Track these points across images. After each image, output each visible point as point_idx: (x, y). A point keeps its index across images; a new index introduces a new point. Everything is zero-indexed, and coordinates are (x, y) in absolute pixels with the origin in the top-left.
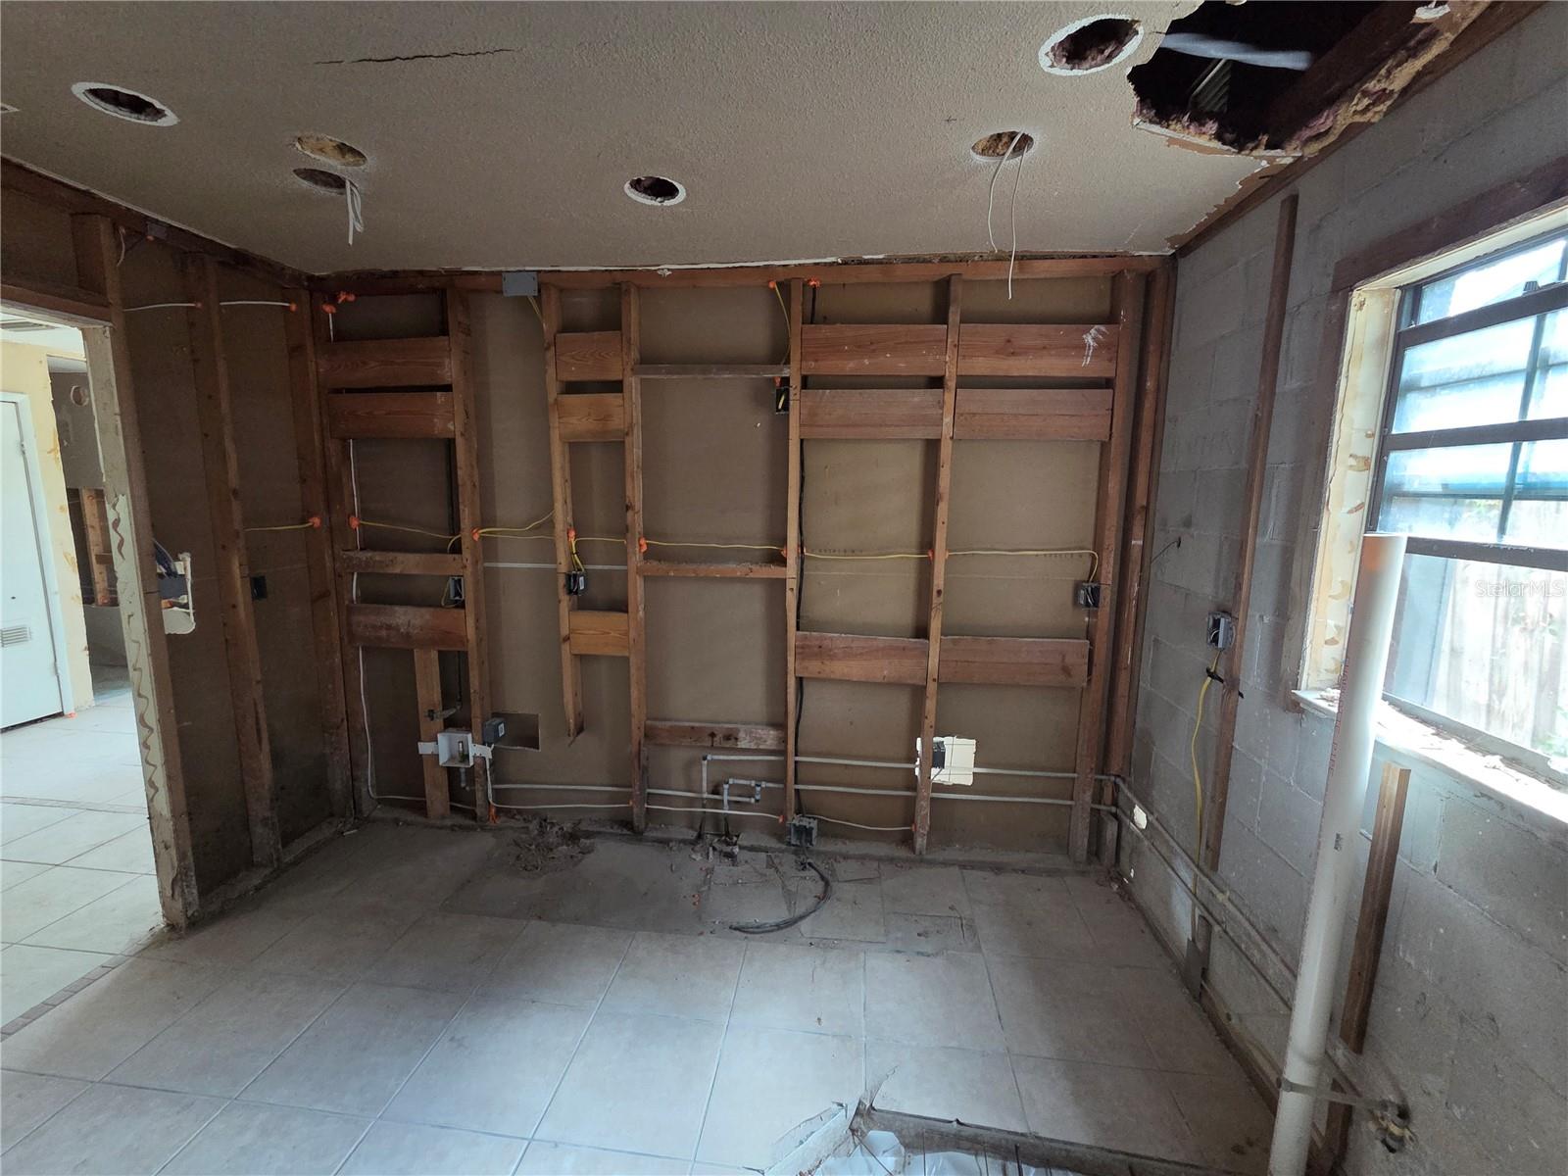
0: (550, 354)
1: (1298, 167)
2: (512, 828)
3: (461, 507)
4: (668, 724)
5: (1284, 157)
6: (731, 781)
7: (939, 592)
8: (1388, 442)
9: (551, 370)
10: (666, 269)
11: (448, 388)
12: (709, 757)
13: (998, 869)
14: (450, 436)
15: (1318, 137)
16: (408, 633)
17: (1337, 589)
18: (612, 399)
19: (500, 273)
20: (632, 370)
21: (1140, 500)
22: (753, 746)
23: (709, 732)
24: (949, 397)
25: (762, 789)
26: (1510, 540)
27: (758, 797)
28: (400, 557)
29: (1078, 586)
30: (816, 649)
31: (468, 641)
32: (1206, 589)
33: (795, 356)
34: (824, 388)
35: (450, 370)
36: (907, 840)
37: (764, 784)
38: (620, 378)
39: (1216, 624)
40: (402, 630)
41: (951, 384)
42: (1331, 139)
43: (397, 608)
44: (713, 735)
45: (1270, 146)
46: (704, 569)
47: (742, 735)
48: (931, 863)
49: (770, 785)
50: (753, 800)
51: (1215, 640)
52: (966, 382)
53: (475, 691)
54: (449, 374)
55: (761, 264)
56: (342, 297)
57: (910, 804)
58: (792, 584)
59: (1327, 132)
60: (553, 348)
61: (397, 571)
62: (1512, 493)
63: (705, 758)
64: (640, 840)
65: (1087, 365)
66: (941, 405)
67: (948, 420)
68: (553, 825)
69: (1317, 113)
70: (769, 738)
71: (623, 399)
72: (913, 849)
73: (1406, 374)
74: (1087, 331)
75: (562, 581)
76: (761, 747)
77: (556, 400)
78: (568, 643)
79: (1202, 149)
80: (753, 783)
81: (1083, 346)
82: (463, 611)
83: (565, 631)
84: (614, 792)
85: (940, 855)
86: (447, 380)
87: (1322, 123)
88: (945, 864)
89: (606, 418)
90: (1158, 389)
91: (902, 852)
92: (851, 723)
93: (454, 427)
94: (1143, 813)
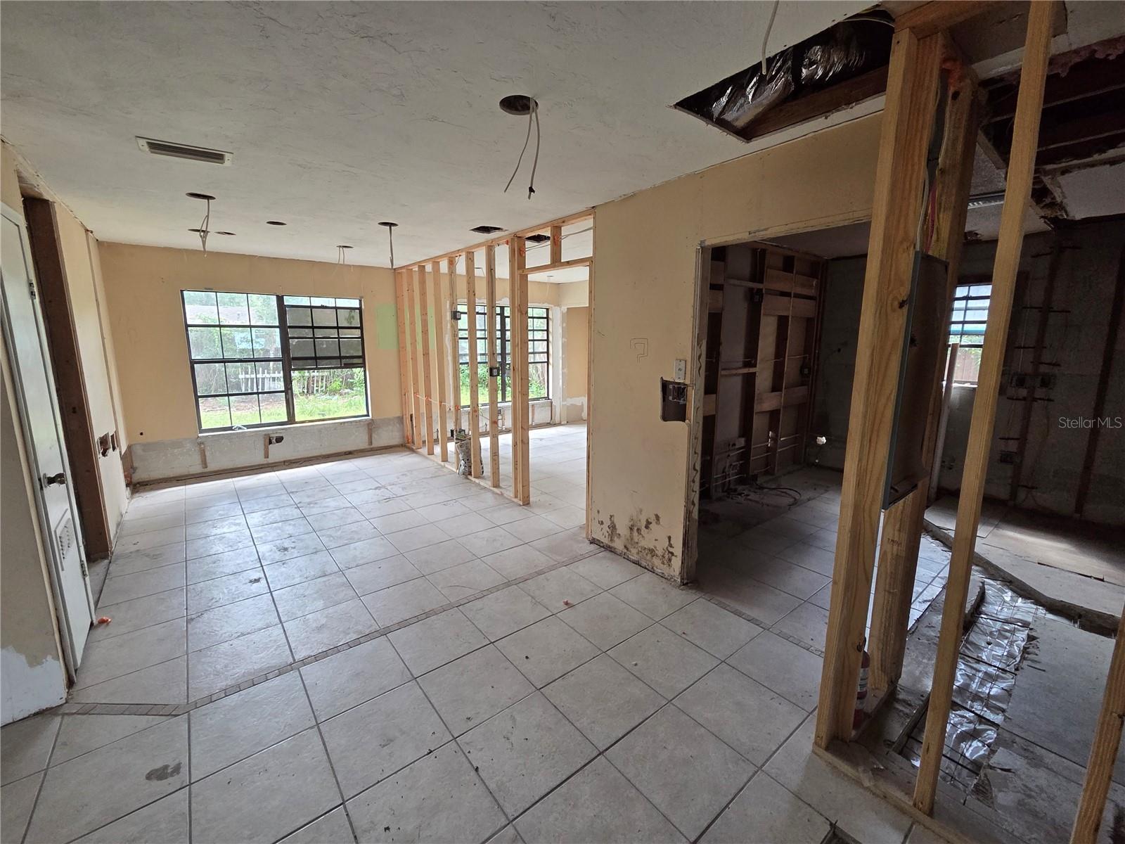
7: (785, 373)
12: (731, 455)
20: (727, 281)
21: (818, 338)
22: (736, 447)
23: (727, 444)
24: (792, 300)
25: (740, 465)
27: (737, 469)
33: (765, 281)
36: (772, 471)
38: (723, 283)
41: (792, 296)
44: (729, 445)
47: (735, 443)
49: (742, 462)
57: (767, 458)
62: (964, 334)
67: (791, 309)
71: (723, 293)
72: (773, 475)
76: (742, 446)
80: (736, 463)
81: (813, 286)
85: (780, 472)
88: (781, 475)
90: (823, 301)
94: (824, 438)
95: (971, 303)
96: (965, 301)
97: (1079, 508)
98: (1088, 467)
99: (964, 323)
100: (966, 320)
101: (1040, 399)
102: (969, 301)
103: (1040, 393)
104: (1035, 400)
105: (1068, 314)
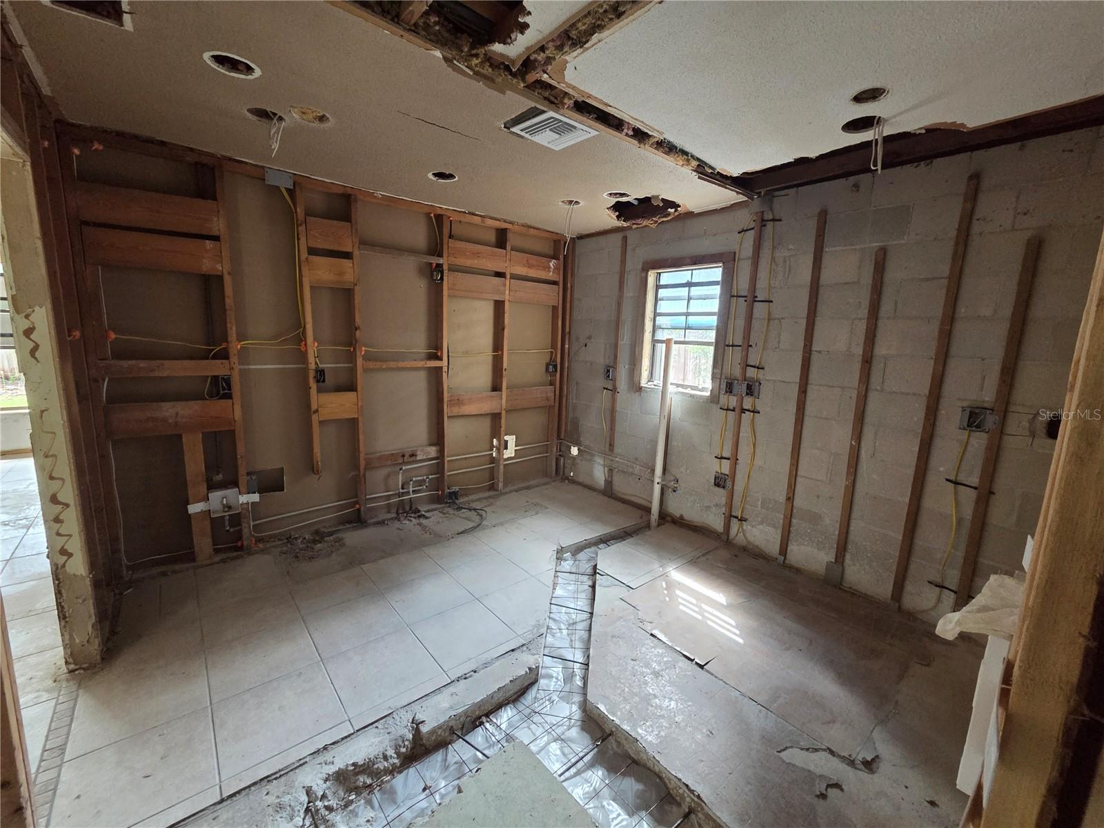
0: (302, 228)
1: (629, 228)
2: (274, 546)
3: (228, 325)
4: (378, 454)
5: (625, 224)
6: (414, 479)
7: (505, 369)
8: (656, 314)
9: (303, 240)
10: (379, 193)
11: (216, 238)
12: (404, 468)
13: (528, 488)
14: (219, 274)
15: (637, 224)
16: (176, 422)
17: (647, 355)
18: (346, 263)
19: (263, 167)
20: (359, 247)
21: (567, 330)
22: (425, 457)
23: (401, 455)
24: (508, 283)
25: (430, 479)
26: (687, 339)
27: (427, 485)
28: (167, 363)
29: (548, 365)
30: (456, 401)
31: (235, 421)
32: (601, 360)
33: (445, 254)
34: (459, 272)
35: (218, 225)
36: (492, 487)
37: (430, 477)
38: (351, 250)
39: (608, 371)
40: (171, 421)
41: (508, 276)
42: (640, 226)
43: (163, 404)
44: (403, 456)
45: (624, 221)
46: (392, 364)
47: (418, 453)
48: (506, 493)
49: (433, 476)
50: (425, 487)
51: (609, 376)
52: (514, 277)
53: (241, 457)
54: (217, 228)
55: (429, 204)
56: (96, 146)
57: (492, 471)
58: (445, 369)
59: (640, 224)
60: (304, 225)
61: (165, 374)
62: (687, 328)
63: (401, 469)
64: (366, 527)
65: (551, 275)
66: (505, 285)
67: (507, 292)
68: (296, 539)
69: (638, 217)
70: (433, 451)
71: (353, 264)
72: (497, 490)
73: (659, 296)
74: (551, 262)
75: (312, 375)
76: (429, 457)
77: (307, 258)
78: (317, 414)
79: (613, 218)
80: (425, 477)
81: (550, 267)
82: (231, 401)
83: (314, 407)
84: (343, 504)
85: (508, 490)
86: (216, 233)
87: (639, 221)
88: (511, 492)
89: (341, 274)
90: (571, 287)
91: (492, 493)
92: (467, 437)
93: (223, 268)
94: (576, 448)
95: (695, 291)
96: (688, 288)
97: (784, 550)
98: (790, 499)
99: (687, 314)
100: (690, 311)
101: (748, 410)
102: (692, 288)
103: (748, 403)
104: (743, 411)
105: (771, 304)
